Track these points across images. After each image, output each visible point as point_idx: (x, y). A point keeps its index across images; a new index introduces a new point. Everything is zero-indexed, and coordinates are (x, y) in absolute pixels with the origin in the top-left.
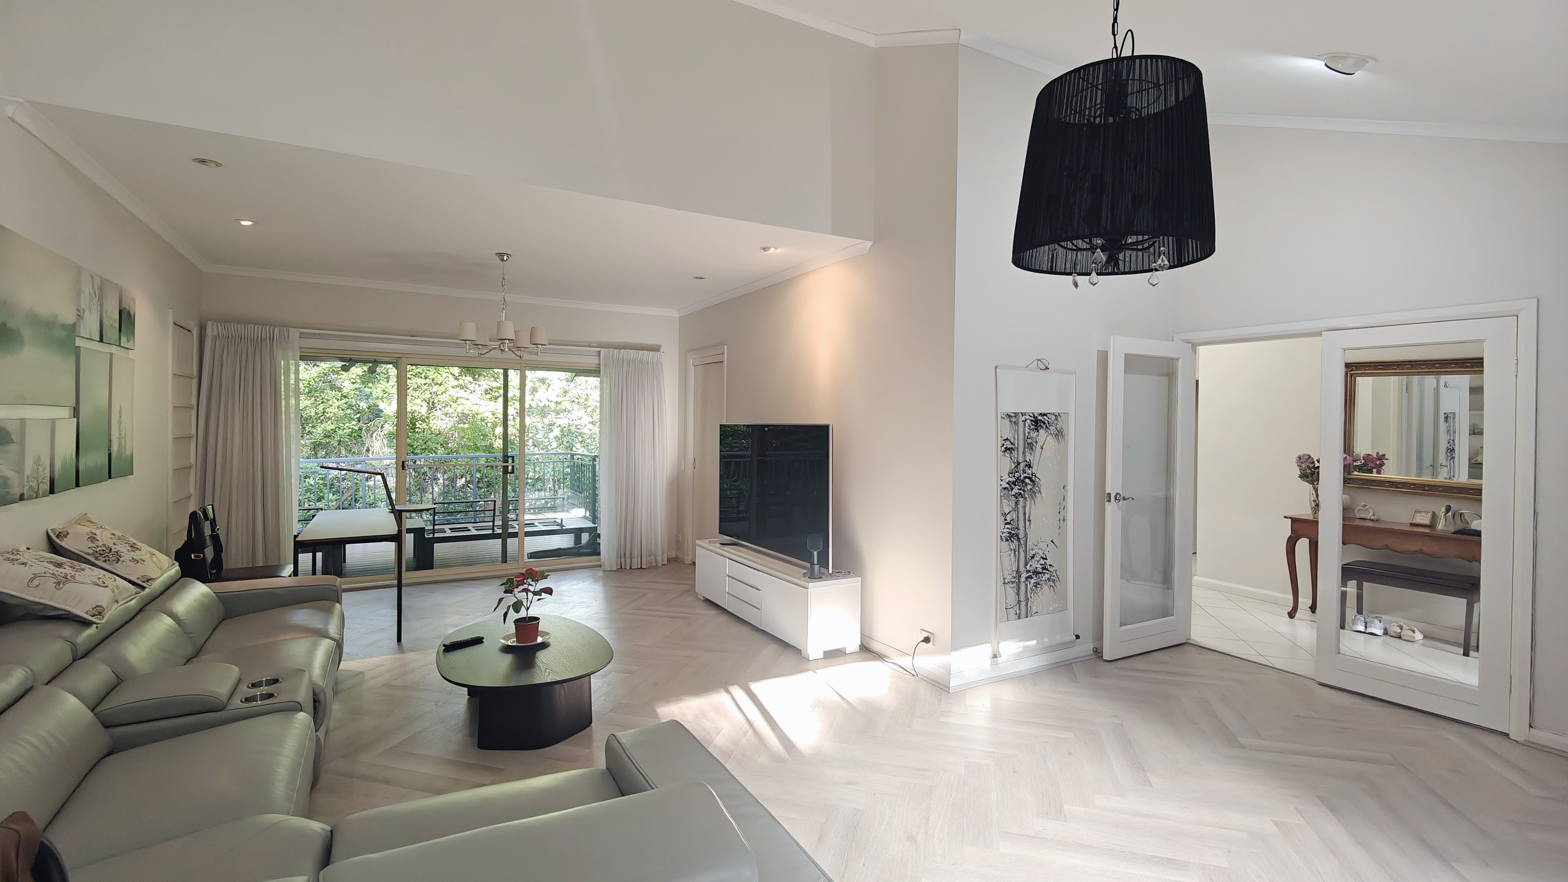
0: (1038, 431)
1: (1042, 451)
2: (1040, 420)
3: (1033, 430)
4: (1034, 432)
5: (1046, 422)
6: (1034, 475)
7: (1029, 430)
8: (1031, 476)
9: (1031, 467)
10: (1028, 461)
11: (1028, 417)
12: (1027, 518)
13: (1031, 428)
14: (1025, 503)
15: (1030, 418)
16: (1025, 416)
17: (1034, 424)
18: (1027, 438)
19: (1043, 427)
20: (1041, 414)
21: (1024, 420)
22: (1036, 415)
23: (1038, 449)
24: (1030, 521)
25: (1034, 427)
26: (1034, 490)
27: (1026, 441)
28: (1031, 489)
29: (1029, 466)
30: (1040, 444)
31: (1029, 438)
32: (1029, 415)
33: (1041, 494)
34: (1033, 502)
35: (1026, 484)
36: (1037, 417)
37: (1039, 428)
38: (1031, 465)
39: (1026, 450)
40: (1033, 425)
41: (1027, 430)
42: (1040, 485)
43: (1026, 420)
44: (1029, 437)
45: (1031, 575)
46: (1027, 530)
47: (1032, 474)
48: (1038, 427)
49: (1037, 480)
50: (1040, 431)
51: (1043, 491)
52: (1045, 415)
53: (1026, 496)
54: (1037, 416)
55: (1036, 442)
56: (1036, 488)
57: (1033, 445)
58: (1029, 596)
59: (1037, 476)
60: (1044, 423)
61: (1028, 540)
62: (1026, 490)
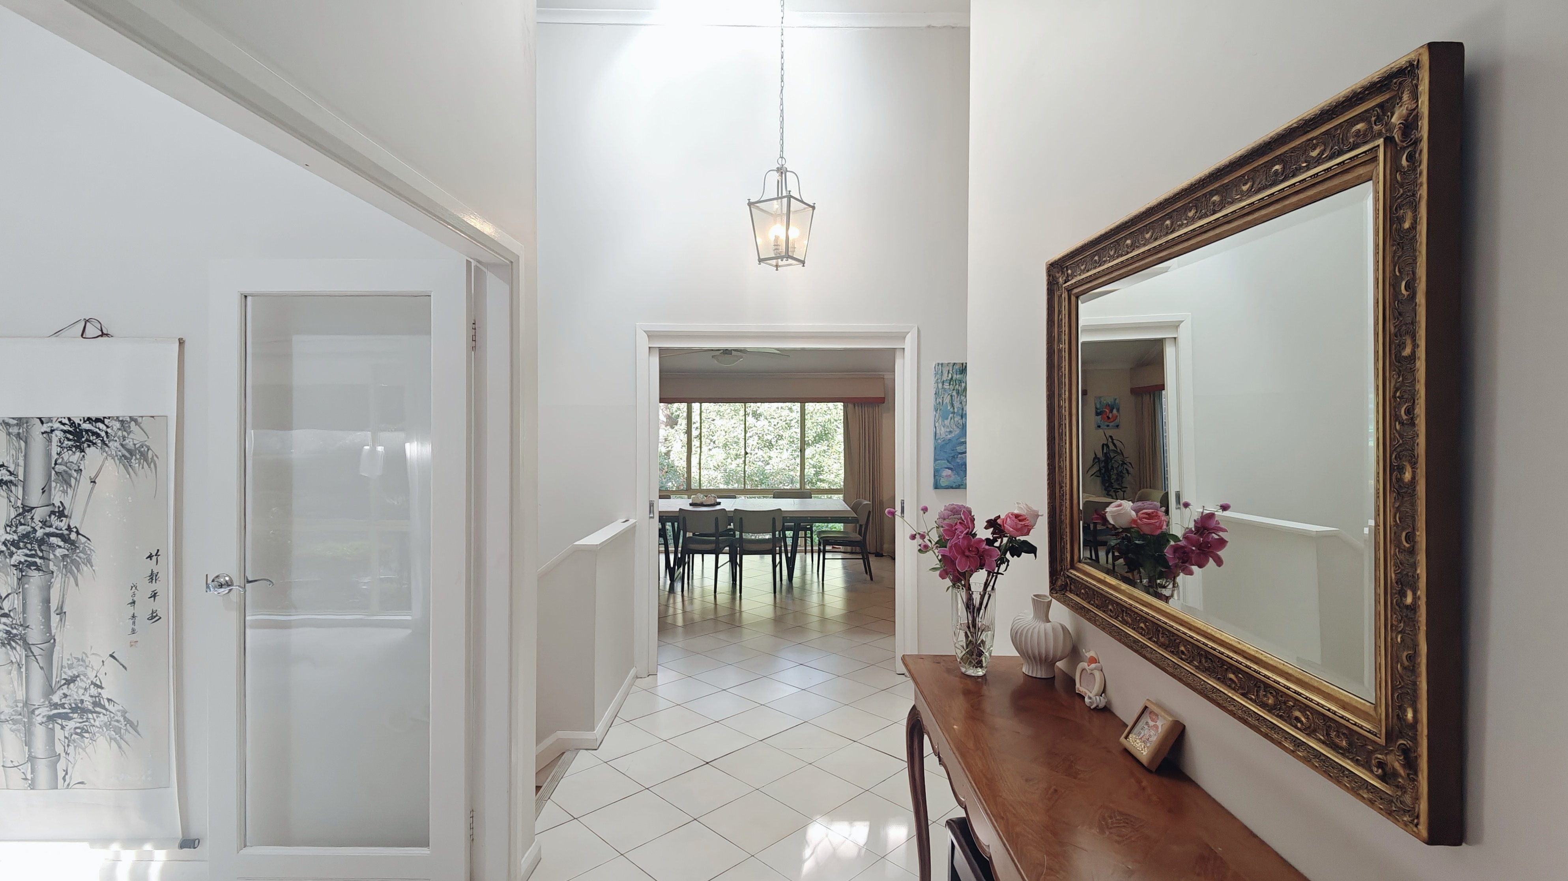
0: (83, 451)
1: (92, 489)
2: (87, 431)
3: (70, 448)
4: (74, 453)
5: (103, 434)
6: (75, 530)
7: (59, 449)
8: (66, 532)
9: (66, 517)
10: (57, 504)
11: (57, 425)
12: (54, 606)
13: (64, 445)
14: (50, 581)
15: (62, 427)
16: (50, 424)
17: (71, 437)
18: (56, 464)
19: (94, 444)
20: (89, 419)
21: (49, 430)
22: (77, 421)
23: (85, 482)
24: (61, 613)
25: (70, 443)
26: (74, 557)
27: (53, 468)
28: (64, 556)
29: (61, 514)
30: (87, 474)
31: (61, 464)
32: (60, 422)
33: (92, 566)
34: (72, 580)
35: (52, 546)
36: (79, 425)
37: (85, 445)
38: (66, 513)
39: (53, 484)
40: (69, 440)
41: (55, 449)
42: (90, 549)
43: (52, 431)
44: (60, 461)
45: (67, 713)
46: (53, 631)
47: (69, 529)
48: (83, 443)
49: (83, 540)
50: (87, 450)
51: (95, 559)
52: (98, 420)
53: (52, 567)
54: (81, 423)
55: (79, 471)
56: (81, 555)
57: (70, 476)
58: (59, 749)
59: (81, 532)
60: (98, 436)
61: (57, 648)
62: (52, 556)
